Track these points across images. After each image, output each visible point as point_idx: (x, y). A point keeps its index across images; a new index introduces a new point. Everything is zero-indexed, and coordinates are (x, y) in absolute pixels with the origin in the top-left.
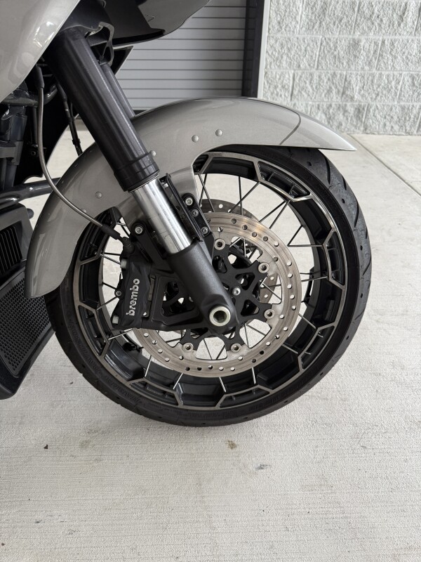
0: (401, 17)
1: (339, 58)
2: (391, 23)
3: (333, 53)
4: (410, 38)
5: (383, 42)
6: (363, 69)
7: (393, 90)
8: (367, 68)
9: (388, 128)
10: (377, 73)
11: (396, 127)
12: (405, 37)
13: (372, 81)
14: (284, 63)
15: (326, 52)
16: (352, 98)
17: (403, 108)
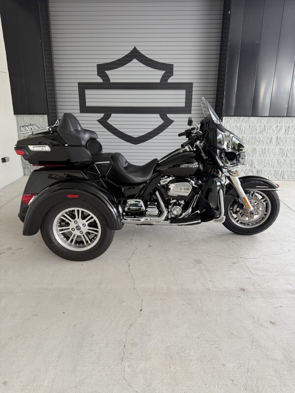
0: (271, 141)
2: (267, 143)
4: (275, 147)
5: (265, 149)
6: (258, 157)
7: (271, 164)
8: (259, 157)
10: (264, 159)
12: (273, 147)
13: (262, 162)
16: (255, 167)
17: (275, 171)
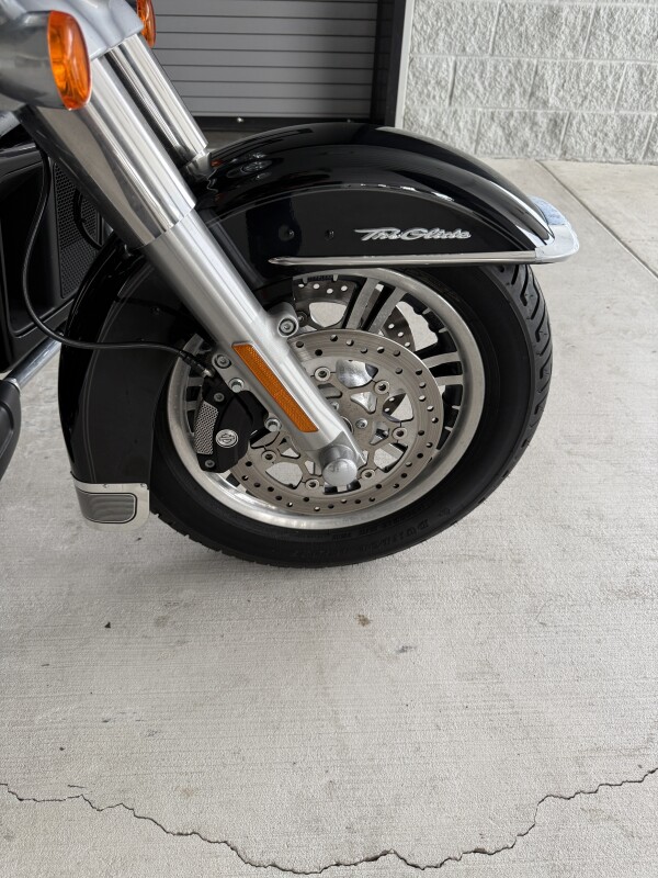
1: (527, 37)
3: (517, 29)
5: (597, 12)
6: (563, 55)
7: (609, 91)
8: (570, 54)
10: (586, 63)
11: (612, 151)
14: (441, 44)
15: (507, 27)
16: (545, 103)
17: (623, 120)
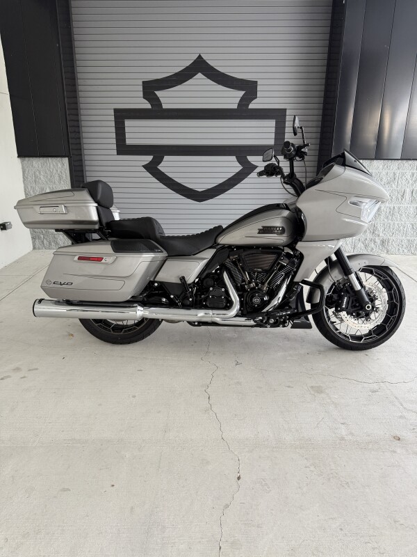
0: (403, 196)
2: (397, 198)
4: (409, 206)
5: (394, 207)
6: (383, 220)
7: (402, 231)
8: (386, 220)
9: (401, 251)
10: (392, 223)
11: (406, 251)
12: (406, 205)
13: (390, 227)
16: (379, 236)
17: (409, 241)
